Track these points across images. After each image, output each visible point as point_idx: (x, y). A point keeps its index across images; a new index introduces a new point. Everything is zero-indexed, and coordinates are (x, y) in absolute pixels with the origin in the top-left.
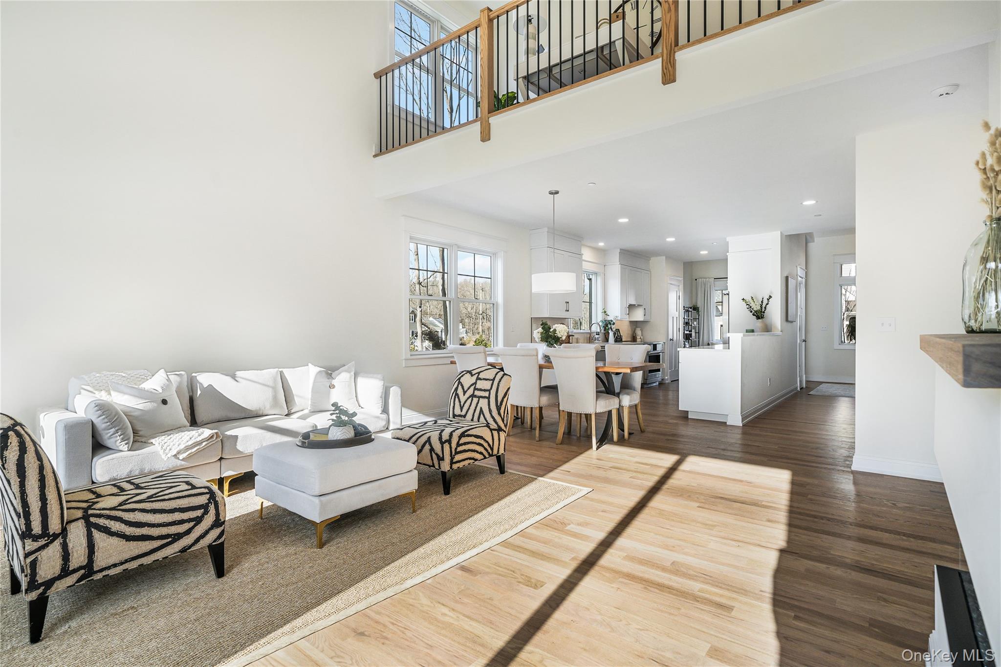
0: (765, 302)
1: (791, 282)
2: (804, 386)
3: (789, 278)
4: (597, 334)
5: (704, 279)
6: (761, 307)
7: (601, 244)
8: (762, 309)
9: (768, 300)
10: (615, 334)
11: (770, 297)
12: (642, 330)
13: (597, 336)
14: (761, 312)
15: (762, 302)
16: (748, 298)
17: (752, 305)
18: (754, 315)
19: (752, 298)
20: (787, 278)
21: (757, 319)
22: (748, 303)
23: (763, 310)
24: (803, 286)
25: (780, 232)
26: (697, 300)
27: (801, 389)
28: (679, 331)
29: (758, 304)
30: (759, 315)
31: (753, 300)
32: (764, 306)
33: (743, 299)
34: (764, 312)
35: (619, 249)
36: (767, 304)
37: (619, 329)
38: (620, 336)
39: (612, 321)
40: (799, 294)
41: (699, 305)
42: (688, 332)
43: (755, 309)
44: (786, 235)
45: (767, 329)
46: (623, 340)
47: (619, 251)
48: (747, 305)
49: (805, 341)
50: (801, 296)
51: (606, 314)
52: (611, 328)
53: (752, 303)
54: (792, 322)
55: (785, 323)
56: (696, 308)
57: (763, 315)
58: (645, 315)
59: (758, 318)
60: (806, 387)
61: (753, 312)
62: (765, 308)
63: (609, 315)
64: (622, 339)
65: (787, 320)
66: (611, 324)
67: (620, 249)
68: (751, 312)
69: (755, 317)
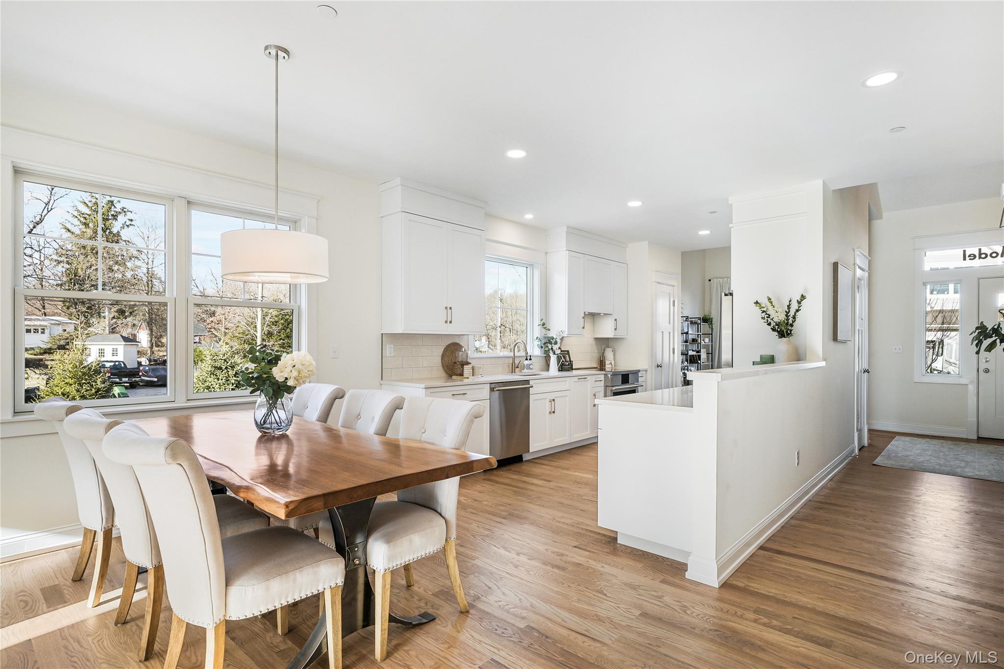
0: (794, 306)
1: (844, 275)
2: (866, 444)
3: (839, 264)
4: (527, 359)
5: (721, 280)
6: (786, 315)
7: (529, 216)
8: (788, 320)
9: (799, 303)
10: (559, 358)
11: (803, 297)
12: (614, 352)
13: (526, 362)
14: (787, 324)
15: (789, 307)
16: (764, 302)
17: (771, 311)
18: (773, 330)
19: (769, 299)
20: (835, 265)
21: (780, 337)
22: (765, 309)
23: (790, 321)
24: (864, 284)
25: (822, 180)
26: (711, 308)
27: (860, 450)
28: (674, 353)
29: (780, 310)
30: (784, 330)
31: (771, 303)
32: (792, 313)
33: (757, 303)
34: (792, 325)
35: (566, 228)
36: (797, 311)
37: (568, 351)
38: (570, 361)
39: (553, 338)
40: (858, 295)
41: (714, 315)
42: (694, 353)
43: (776, 320)
44: (833, 190)
45: (798, 356)
46: (573, 368)
47: (566, 230)
48: (764, 312)
49: (867, 371)
50: (861, 299)
51: (545, 328)
52: (552, 349)
53: (770, 308)
54: (844, 342)
55: (832, 343)
56: (706, 320)
57: (791, 331)
58: (616, 329)
59: (782, 335)
60: (870, 445)
61: (773, 324)
62: (794, 317)
63: (549, 330)
64: (572, 365)
65: (835, 338)
66: (552, 344)
67: (568, 227)
68: (769, 324)
69: (776, 333)
